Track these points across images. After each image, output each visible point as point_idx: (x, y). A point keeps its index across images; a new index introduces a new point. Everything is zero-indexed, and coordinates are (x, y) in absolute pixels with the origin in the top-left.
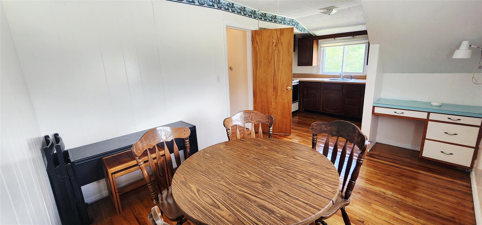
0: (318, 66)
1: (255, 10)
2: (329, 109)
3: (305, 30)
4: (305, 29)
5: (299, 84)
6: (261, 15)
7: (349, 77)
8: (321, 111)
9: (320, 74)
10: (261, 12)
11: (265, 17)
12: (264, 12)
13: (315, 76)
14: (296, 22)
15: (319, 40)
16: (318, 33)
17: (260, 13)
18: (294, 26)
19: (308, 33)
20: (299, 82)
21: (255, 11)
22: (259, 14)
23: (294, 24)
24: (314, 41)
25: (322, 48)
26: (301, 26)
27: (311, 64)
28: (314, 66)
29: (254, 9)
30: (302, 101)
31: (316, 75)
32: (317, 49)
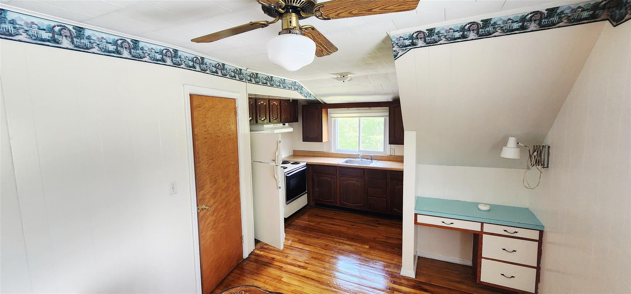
0: (329, 142)
1: (241, 68)
2: (349, 203)
3: (311, 96)
4: (311, 94)
5: (306, 168)
6: (250, 76)
7: (369, 158)
8: (338, 205)
9: (332, 152)
10: (249, 71)
11: (257, 78)
12: (255, 72)
13: (326, 155)
14: (299, 86)
15: (328, 109)
16: (329, 100)
17: (249, 73)
18: (297, 90)
19: (314, 99)
20: (308, 165)
21: (241, 70)
22: (246, 73)
23: (297, 88)
24: (323, 109)
25: (332, 118)
26: (306, 90)
27: (321, 140)
28: (324, 141)
29: (239, 67)
30: (311, 191)
31: (328, 154)
32: (327, 120)
